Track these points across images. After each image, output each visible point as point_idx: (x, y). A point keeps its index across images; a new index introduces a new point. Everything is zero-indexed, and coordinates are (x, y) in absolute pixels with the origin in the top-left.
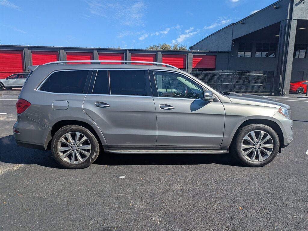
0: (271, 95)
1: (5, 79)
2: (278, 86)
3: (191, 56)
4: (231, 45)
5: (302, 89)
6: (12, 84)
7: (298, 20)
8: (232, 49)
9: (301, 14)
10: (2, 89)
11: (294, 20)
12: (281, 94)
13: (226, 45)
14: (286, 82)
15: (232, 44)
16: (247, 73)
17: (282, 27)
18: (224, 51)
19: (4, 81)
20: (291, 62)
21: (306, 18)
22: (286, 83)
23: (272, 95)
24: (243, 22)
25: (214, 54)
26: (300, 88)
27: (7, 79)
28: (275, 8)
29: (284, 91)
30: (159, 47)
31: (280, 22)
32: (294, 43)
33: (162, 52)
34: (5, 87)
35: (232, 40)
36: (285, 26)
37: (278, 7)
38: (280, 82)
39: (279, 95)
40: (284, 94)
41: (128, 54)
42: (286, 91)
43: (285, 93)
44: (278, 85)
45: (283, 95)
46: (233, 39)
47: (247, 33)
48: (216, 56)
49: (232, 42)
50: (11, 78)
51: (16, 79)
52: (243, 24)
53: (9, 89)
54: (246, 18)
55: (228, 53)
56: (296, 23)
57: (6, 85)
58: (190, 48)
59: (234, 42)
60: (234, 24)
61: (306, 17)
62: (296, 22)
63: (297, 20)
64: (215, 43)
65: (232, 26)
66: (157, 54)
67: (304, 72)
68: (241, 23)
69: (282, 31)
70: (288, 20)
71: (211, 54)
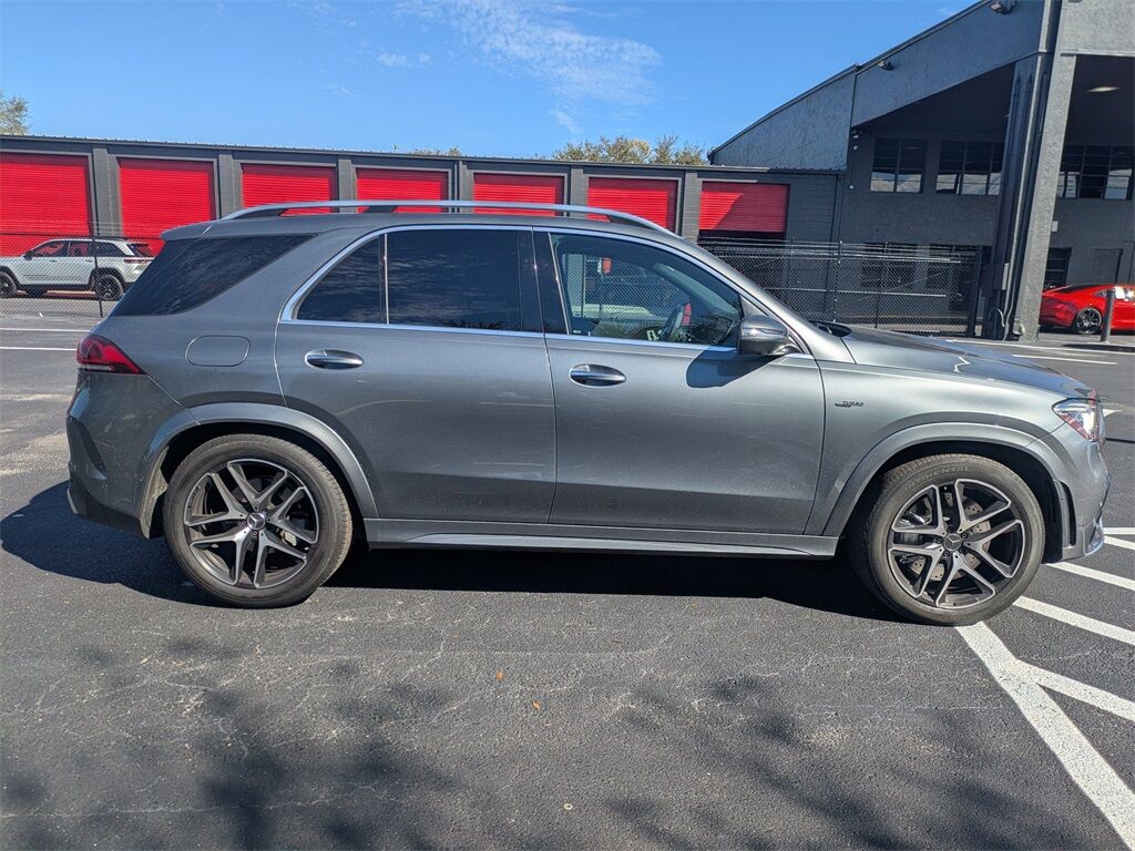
0: (970, 334)
1: (22, 258)
2: (998, 302)
3: (693, 184)
4: (846, 145)
5: (1096, 316)
6: (45, 277)
7: (1080, 58)
8: (847, 162)
9: (1094, 37)
10: (8, 293)
11: (1065, 58)
12: (1007, 332)
13: (829, 148)
14: (1027, 287)
15: (852, 142)
16: (883, 251)
17: (1019, 80)
18: (818, 168)
19: (16, 264)
20: (1045, 214)
21: (1108, 49)
22: (1027, 290)
23: (974, 336)
24: (889, 62)
25: (782, 179)
26: (1087, 312)
27: (29, 256)
28: (996, 10)
29: (1018, 322)
30: (600, 149)
31: (1012, 66)
32: (1061, 145)
33: (586, 168)
34: (19, 287)
35: (852, 129)
36: (1031, 80)
37: (1009, 8)
38: (1004, 288)
39: (999, 337)
40: (1016, 333)
41: (464, 174)
42: (1025, 323)
43: (1020, 331)
44: (996, 296)
45: (1012, 337)
46: (854, 124)
47: (901, 104)
48: (789, 185)
49: (851, 136)
50: (41, 256)
51: (57, 259)
52: (889, 67)
53: (37, 292)
54: (899, 46)
55: (836, 176)
56: (1072, 67)
57: (23, 281)
58: (709, 157)
59: (856, 137)
60: (860, 68)
61: (1112, 46)
62: (1071, 63)
63: (1075, 58)
64: (793, 137)
65: (853, 76)
66: (569, 176)
67: (1121, 254)
68: (881, 64)
69: (1017, 96)
70: (1040, 58)
71: (770, 179)
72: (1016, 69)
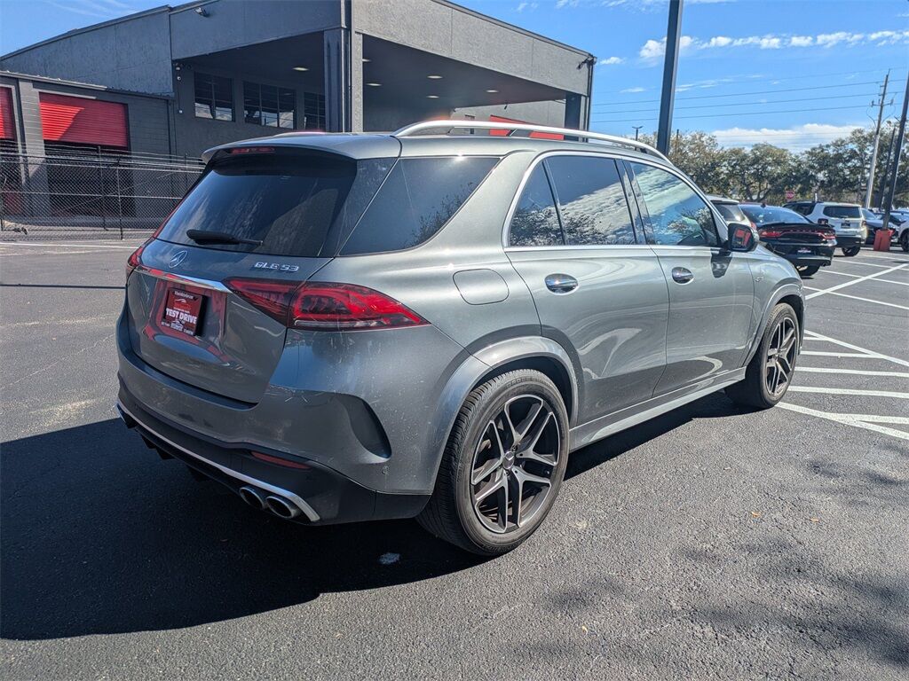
3: (29, 93)
4: (170, 75)
8: (174, 89)
11: (356, 35)
15: (175, 73)
17: (329, 46)
21: (379, 33)
25: (119, 100)
31: (322, 33)
35: (174, 62)
46: (174, 58)
48: (125, 105)
49: (174, 68)
52: (205, 14)
55: (167, 101)
56: (361, 42)
59: (178, 69)
60: (171, 9)
62: (361, 39)
63: (362, 36)
65: (165, 15)
68: (199, 10)
70: (342, 31)
71: (107, 97)
72: (325, 38)
